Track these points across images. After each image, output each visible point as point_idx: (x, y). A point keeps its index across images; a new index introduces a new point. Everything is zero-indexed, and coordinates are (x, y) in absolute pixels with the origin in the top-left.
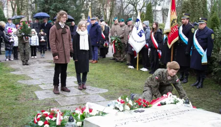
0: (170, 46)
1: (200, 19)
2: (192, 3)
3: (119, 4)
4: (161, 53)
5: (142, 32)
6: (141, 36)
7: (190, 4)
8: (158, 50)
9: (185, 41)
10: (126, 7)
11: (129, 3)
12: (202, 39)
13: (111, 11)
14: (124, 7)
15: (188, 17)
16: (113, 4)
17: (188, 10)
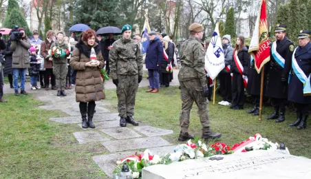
0: (259, 71)
1: (301, 31)
2: (292, 8)
3: (187, 11)
4: (247, 80)
5: (219, 50)
6: (218, 56)
7: (289, 9)
8: (243, 76)
9: (280, 64)
10: (197, 14)
11: (202, 9)
12: (303, 60)
13: (176, 20)
14: (194, 14)
15: (284, 29)
16: (179, 10)
17: (286, 19)
